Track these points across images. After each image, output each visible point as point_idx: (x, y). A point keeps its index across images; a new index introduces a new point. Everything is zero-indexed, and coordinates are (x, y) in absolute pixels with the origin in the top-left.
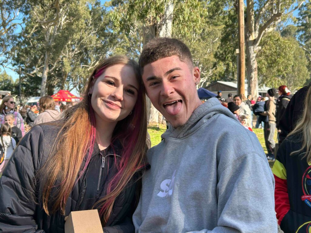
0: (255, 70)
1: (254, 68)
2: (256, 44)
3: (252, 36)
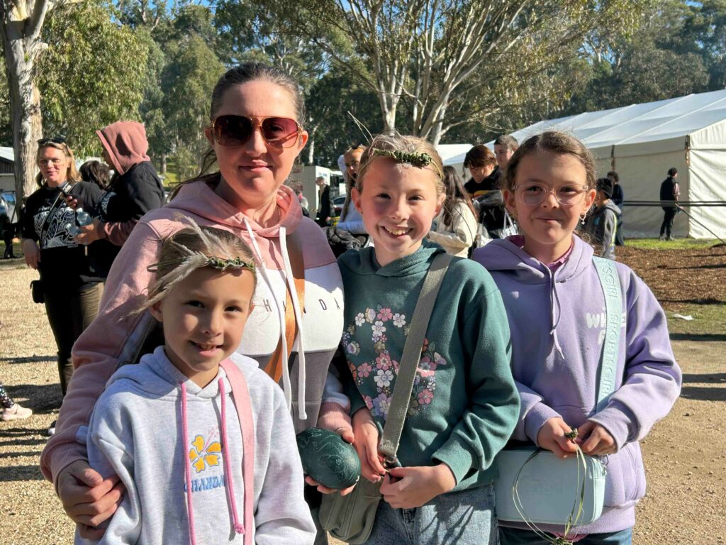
0: (32, 111)
1: (28, 106)
2: (33, 33)
3: (19, 10)
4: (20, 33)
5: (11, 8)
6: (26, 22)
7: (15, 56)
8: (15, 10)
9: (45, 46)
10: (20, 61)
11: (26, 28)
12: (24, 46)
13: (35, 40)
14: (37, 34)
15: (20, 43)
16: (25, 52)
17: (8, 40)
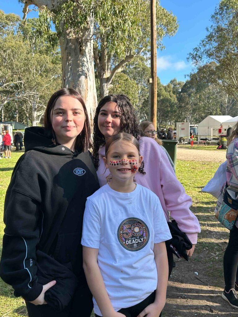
2: (109, 81)
3: (106, 74)
4: (106, 81)
5: (104, 74)
6: (108, 78)
7: (104, 88)
8: (105, 74)
9: (112, 85)
10: (105, 90)
11: (108, 80)
12: (107, 85)
13: (110, 84)
14: (110, 82)
15: (106, 84)
16: (107, 88)
17: (102, 84)
